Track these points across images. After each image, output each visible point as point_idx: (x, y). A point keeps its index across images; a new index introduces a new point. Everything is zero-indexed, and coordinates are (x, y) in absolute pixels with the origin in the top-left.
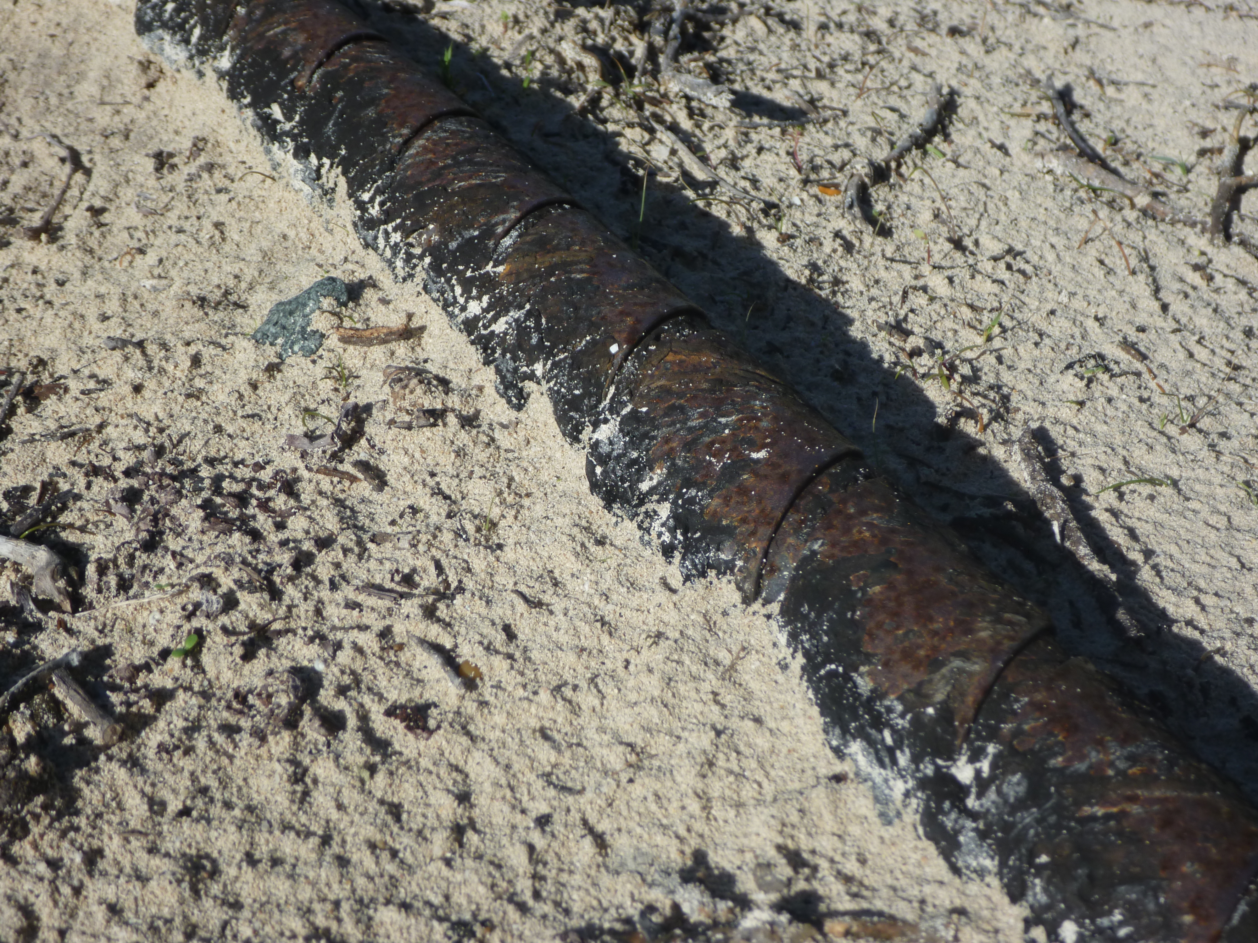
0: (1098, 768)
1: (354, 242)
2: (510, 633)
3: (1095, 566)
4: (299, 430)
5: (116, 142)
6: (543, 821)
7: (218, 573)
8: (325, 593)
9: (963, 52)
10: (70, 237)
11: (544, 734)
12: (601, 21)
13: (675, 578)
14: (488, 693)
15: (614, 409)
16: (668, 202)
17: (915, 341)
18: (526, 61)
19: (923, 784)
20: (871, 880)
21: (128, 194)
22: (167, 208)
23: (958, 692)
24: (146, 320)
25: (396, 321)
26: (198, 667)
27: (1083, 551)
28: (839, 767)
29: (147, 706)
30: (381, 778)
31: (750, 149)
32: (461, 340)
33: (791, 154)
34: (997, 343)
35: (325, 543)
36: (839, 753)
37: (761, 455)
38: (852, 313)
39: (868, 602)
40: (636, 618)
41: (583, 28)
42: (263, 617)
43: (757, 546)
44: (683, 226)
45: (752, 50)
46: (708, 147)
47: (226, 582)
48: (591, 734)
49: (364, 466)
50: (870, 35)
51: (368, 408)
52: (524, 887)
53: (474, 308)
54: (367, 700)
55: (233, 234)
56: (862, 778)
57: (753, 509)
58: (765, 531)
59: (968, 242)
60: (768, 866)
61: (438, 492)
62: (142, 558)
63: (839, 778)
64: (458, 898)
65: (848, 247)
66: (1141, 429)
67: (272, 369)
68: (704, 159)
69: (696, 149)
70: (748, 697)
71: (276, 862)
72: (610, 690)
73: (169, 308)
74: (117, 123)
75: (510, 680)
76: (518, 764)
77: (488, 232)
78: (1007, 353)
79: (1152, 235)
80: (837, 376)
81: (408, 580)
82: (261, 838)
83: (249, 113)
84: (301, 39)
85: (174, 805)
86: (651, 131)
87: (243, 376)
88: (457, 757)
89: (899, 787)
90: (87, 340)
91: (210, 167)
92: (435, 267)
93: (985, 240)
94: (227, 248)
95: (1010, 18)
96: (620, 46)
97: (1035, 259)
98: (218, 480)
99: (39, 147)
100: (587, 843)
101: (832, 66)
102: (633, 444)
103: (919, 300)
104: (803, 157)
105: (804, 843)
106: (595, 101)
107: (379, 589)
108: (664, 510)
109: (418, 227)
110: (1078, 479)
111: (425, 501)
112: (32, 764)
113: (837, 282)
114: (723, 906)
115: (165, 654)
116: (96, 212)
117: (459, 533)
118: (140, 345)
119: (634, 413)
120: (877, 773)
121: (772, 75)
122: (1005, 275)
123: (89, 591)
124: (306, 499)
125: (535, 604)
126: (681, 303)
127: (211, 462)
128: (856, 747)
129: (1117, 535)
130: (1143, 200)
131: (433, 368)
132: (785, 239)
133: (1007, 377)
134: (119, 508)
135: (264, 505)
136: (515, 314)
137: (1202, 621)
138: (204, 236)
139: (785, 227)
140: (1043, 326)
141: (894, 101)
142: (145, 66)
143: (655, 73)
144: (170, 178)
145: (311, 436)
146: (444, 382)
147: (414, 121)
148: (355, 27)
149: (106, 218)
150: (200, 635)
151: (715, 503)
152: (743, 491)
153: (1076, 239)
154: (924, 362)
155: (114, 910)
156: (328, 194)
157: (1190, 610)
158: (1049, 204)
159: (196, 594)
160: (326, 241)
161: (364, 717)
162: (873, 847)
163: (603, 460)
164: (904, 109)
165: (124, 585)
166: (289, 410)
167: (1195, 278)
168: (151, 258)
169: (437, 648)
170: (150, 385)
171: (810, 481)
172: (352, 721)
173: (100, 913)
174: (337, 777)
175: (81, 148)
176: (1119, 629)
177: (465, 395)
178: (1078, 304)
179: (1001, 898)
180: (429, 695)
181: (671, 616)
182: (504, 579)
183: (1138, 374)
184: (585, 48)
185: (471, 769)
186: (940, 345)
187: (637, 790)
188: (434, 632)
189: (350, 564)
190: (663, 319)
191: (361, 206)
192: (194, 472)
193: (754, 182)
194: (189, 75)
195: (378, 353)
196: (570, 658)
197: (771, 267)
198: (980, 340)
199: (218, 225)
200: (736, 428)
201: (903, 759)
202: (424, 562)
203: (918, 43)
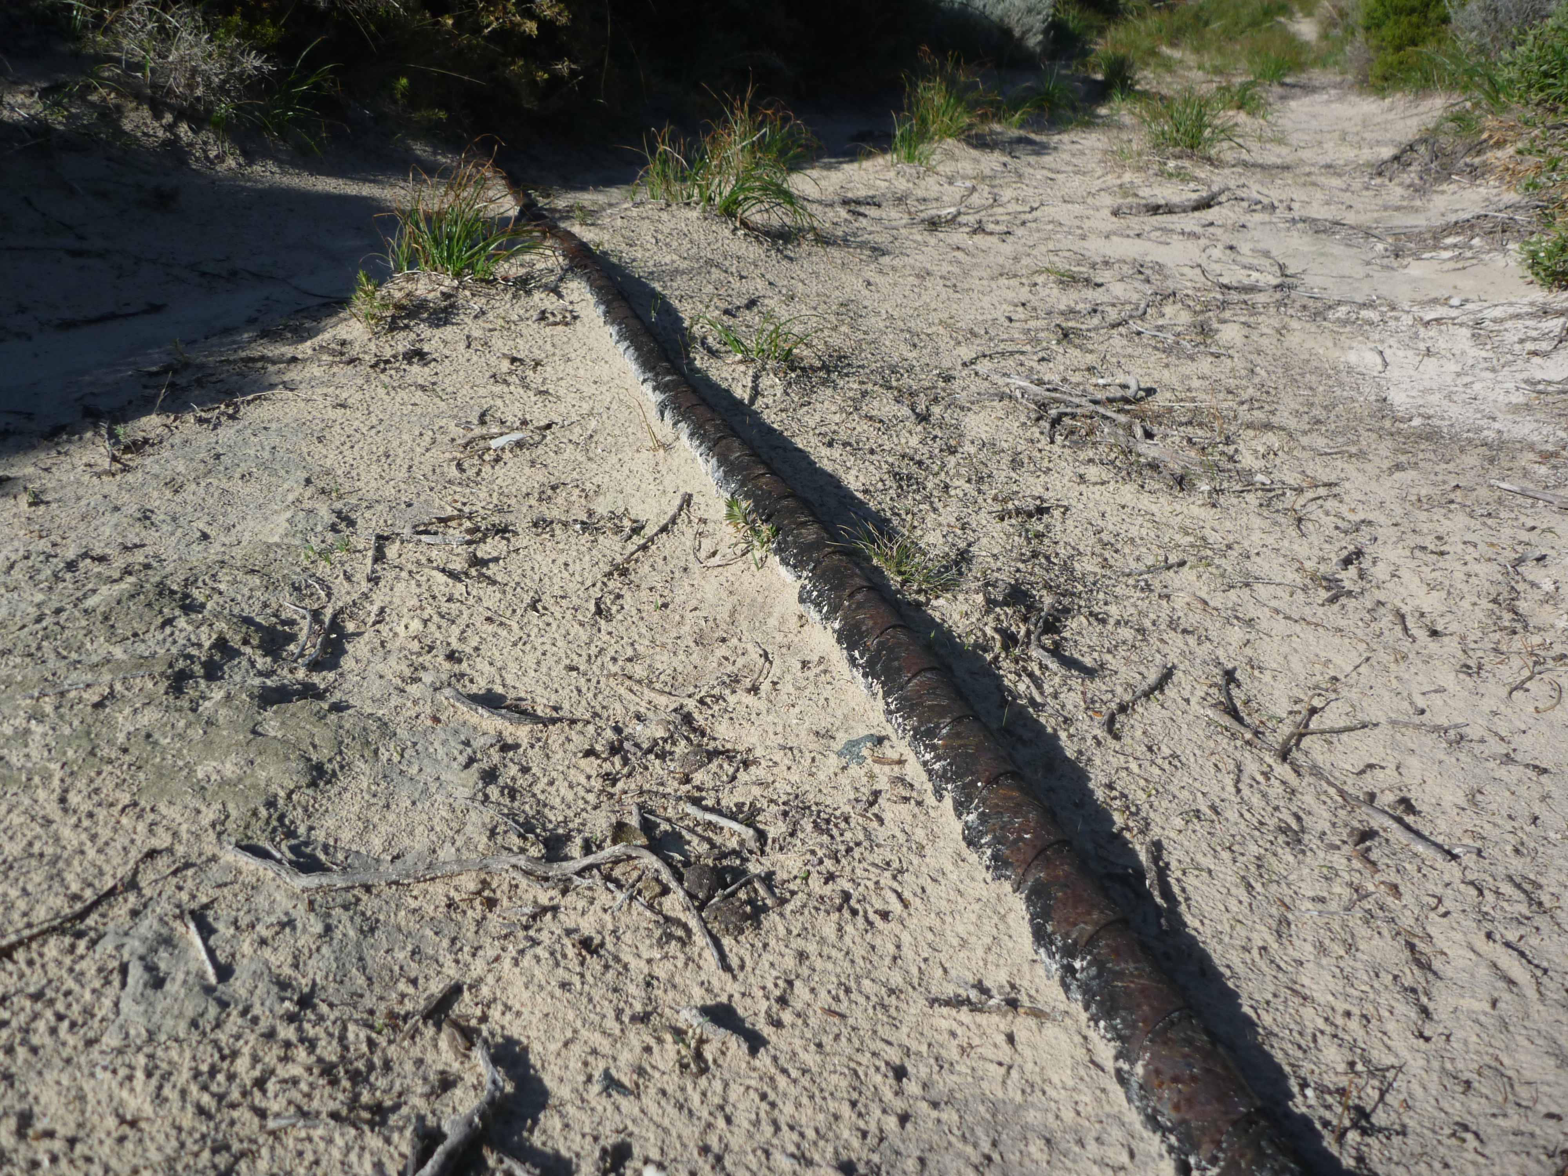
0: (1123, 970)
1: (883, 718)
2: (923, 890)
3: (1159, 900)
4: (852, 797)
5: (784, 650)
6: (926, 960)
7: (817, 849)
8: (856, 864)
9: (1187, 644)
10: (763, 694)
11: (931, 929)
12: (1006, 614)
13: (989, 879)
14: (912, 911)
15: (976, 809)
16: (1020, 713)
17: (1115, 793)
18: (968, 634)
19: (1063, 966)
20: (1039, 998)
21: (788, 677)
22: (805, 688)
23: (1081, 935)
24: (793, 738)
25: (896, 757)
26: (807, 884)
27: (1156, 893)
28: (1035, 957)
29: (788, 895)
30: (869, 935)
31: (1065, 688)
32: (920, 769)
33: (1083, 693)
34: (1152, 799)
35: (858, 844)
36: (1036, 952)
37: (1027, 836)
38: (1092, 776)
39: (1056, 898)
40: (972, 892)
41: (998, 619)
42: (832, 869)
43: (1020, 871)
44: (1025, 725)
45: (1080, 633)
46: (1045, 686)
47: (820, 853)
48: (948, 932)
49: (876, 816)
50: (1141, 631)
51: (880, 792)
52: (915, 981)
53: (928, 757)
54: (867, 906)
55: (832, 704)
56: (1043, 962)
57: (1021, 857)
58: (1024, 866)
59: (1155, 748)
60: (1002, 987)
61: (904, 831)
62: (789, 839)
63: (1034, 961)
64: (892, 981)
65: (1099, 743)
66: (1204, 846)
67: (844, 768)
68: (1042, 693)
69: (1039, 687)
70: (1009, 927)
71: (829, 958)
72: (958, 917)
73: (803, 734)
74: (785, 641)
75: (921, 907)
76: (920, 938)
77: (937, 726)
78: (1156, 803)
79: (1247, 754)
80: (1076, 805)
81: (888, 864)
82: (825, 948)
83: (845, 652)
84: (870, 623)
85: (795, 932)
86: (1020, 676)
87: (832, 770)
88: (898, 932)
89: (1055, 966)
90: (768, 743)
91: (825, 672)
92: (914, 736)
93: (1164, 748)
94: (829, 710)
95: (1218, 625)
96: (1013, 629)
97: (1184, 760)
98: (819, 812)
99: (750, 647)
100: (940, 971)
101: (1116, 647)
102: (981, 824)
103: (1124, 774)
104: (1089, 695)
105: (1018, 982)
106: (996, 658)
107: (876, 866)
108: (989, 852)
109: (909, 717)
110: (1167, 864)
111: (898, 833)
112: (748, 909)
113: (1089, 760)
114: (984, 997)
115: (795, 877)
116: (774, 683)
117: (909, 849)
118: (791, 749)
119: (983, 813)
120: (1047, 960)
121: (1085, 649)
122: (1166, 766)
123: (767, 849)
124: (852, 825)
125: (934, 880)
126: (1010, 768)
127: (817, 804)
128: (1042, 951)
129: (1176, 889)
130: (1248, 736)
131: (908, 779)
132: (1070, 736)
133: (1152, 815)
134: (780, 817)
135: (836, 825)
136: (943, 763)
137: (1201, 929)
138: (820, 703)
139: (1072, 730)
140: (1177, 793)
141: (1142, 669)
142: (801, 617)
143: (1028, 644)
144: (807, 673)
145: (857, 800)
146: (912, 786)
147: (913, 671)
148: (894, 621)
149: (778, 687)
150: (809, 873)
151: (1007, 852)
152: (1019, 849)
153: (1207, 752)
154: (1117, 803)
155: (772, 965)
156: (874, 695)
157: (1197, 924)
158: (1200, 733)
159: (808, 856)
160: (871, 714)
161: (866, 912)
162: (1042, 987)
163: (969, 828)
164: (1146, 673)
165: (781, 849)
166: (849, 787)
167: (1260, 778)
168: (797, 710)
169: (896, 891)
170: (794, 767)
171: (1045, 849)
172: (861, 913)
173: (767, 965)
174: (854, 932)
175: (769, 651)
176: (1160, 925)
177: (919, 792)
178: (1197, 785)
179: (1082, 1010)
180: (890, 908)
181: (985, 893)
182: (924, 869)
183: (1212, 821)
184: (996, 630)
185: (902, 937)
186: (1126, 797)
187: (961, 954)
188: (895, 885)
189: (866, 854)
190: (1001, 775)
191: (887, 704)
192: (809, 807)
193: (1063, 706)
194: (821, 627)
195: (887, 768)
196: (944, 903)
197: (1061, 749)
198: (1145, 796)
199: (826, 699)
200: (1021, 824)
201: (1057, 957)
202: (894, 858)
203: (1165, 637)
